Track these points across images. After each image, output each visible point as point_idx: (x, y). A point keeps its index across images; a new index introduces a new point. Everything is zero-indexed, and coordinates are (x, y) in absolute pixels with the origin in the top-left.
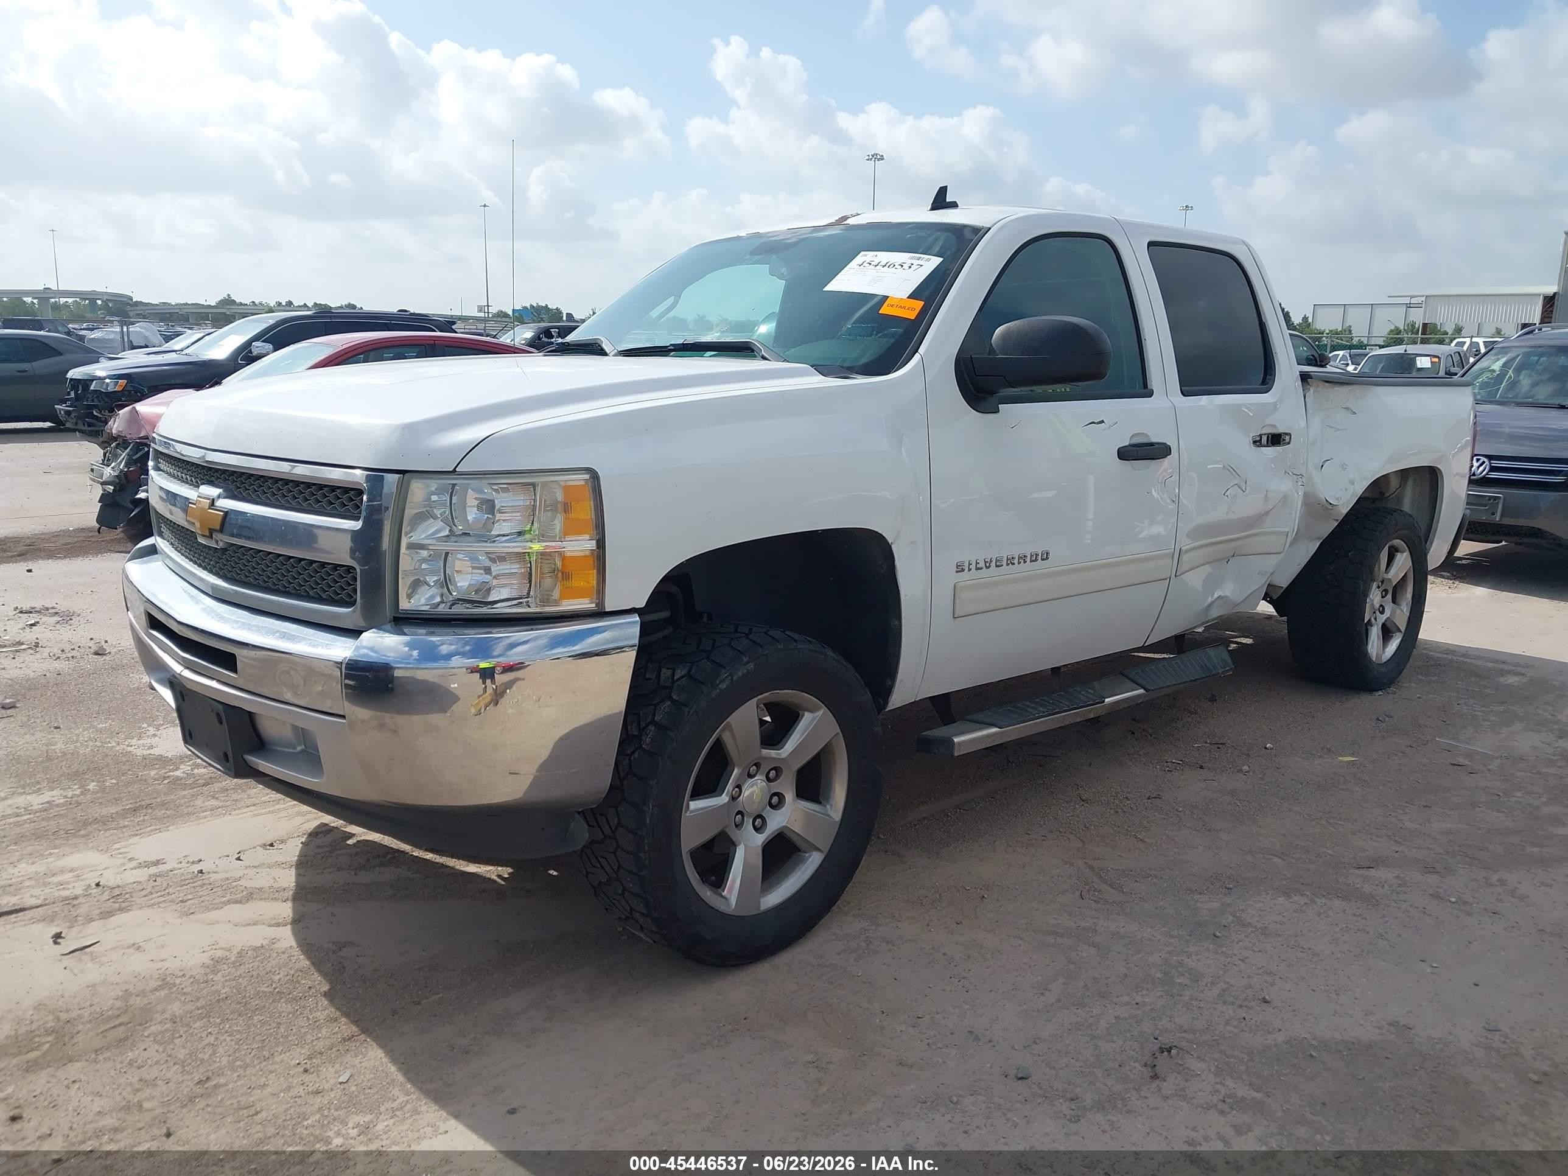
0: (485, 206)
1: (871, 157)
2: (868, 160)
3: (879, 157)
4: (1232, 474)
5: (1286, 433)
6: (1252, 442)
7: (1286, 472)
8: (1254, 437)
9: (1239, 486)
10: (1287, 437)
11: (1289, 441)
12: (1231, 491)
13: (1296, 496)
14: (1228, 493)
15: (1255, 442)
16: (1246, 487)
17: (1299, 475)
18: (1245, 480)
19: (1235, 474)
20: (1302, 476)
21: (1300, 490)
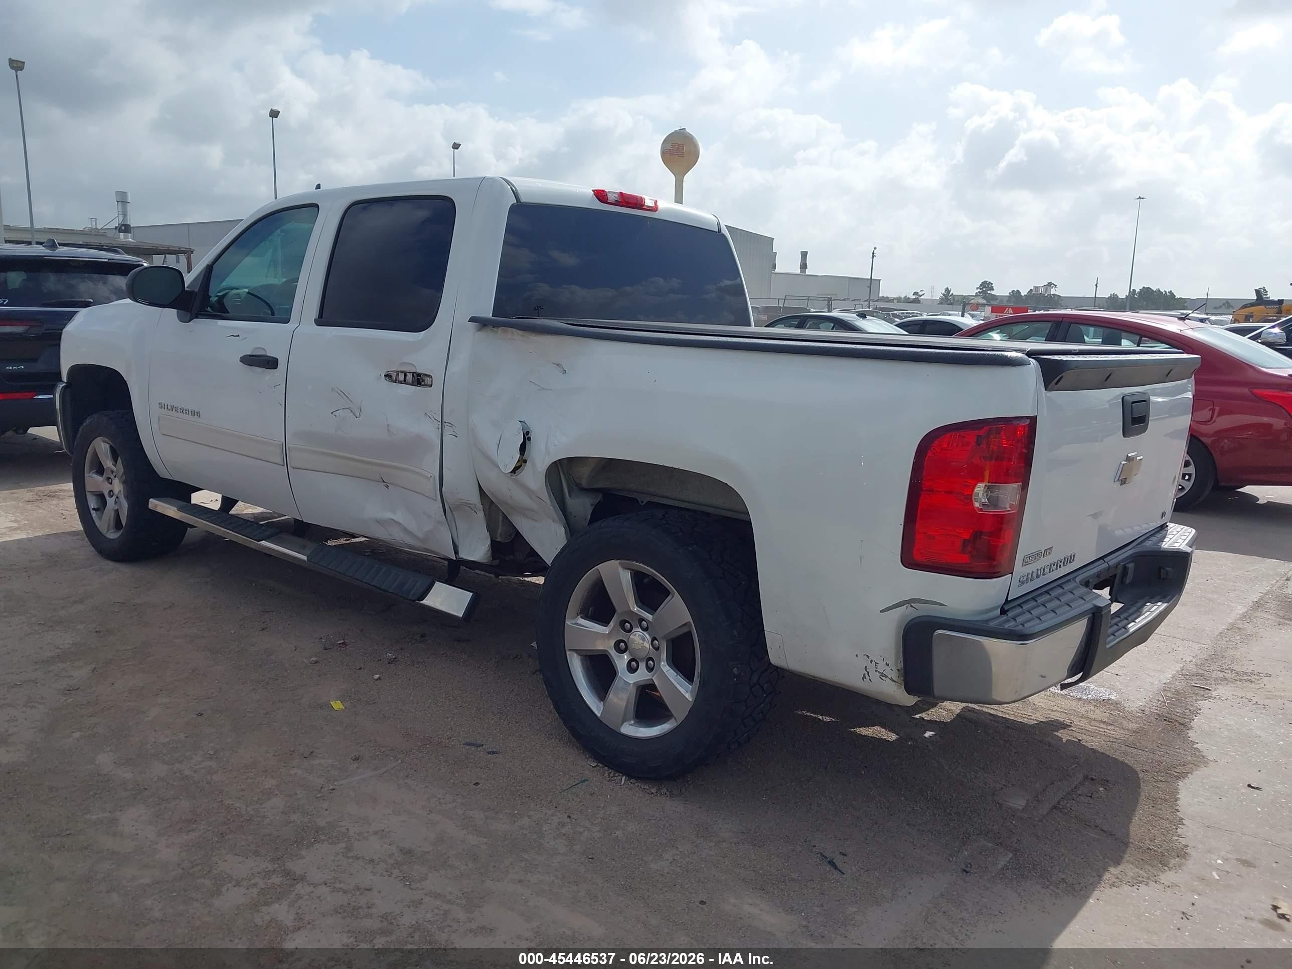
4: (343, 398)
5: (426, 375)
6: (383, 376)
7: (425, 415)
8: (387, 372)
9: (351, 411)
10: (428, 379)
11: (431, 383)
12: (341, 413)
13: (439, 443)
14: (337, 413)
15: (389, 377)
16: (360, 413)
17: (445, 422)
18: (360, 407)
19: (346, 398)
20: (451, 425)
21: (449, 438)
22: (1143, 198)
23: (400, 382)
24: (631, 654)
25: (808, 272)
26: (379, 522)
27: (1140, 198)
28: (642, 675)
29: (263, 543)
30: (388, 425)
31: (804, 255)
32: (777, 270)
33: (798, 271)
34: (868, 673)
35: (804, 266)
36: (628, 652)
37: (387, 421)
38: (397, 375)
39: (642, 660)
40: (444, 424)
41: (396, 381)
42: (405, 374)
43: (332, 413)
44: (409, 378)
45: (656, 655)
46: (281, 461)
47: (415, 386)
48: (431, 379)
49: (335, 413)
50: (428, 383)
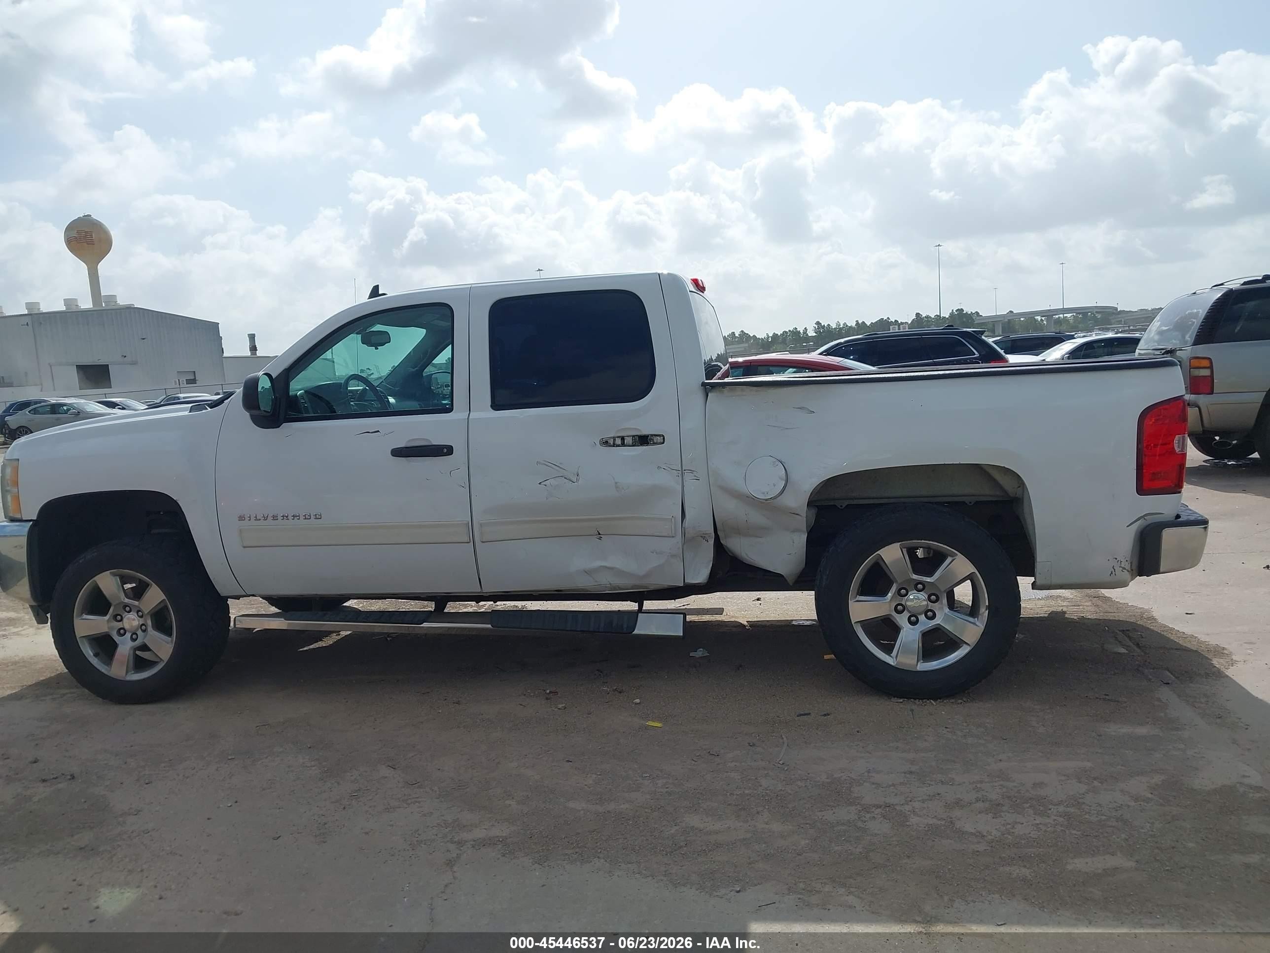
4: (553, 468)
5: (654, 435)
6: (598, 443)
7: (659, 467)
8: (602, 439)
9: (565, 478)
10: (658, 438)
11: (662, 441)
12: (552, 481)
13: (679, 488)
14: (547, 483)
15: (605, 443)
16: (578, 478)
17: (685, 470)
18: (576, 473)
19: (557, 468)
20: (692, 471)
21: (690, 483)
22: (542, 270)
23: (618, 446)
24: (909, 612)
25: (259, 353)
26: (587, 572)
27: (539, 270)
28: (925, 624)
29: (425, 625)
30: (616, 483)
31: (252, 337)
32: (225, 355)
33: (249, 354)
34: (1115, 569)
35: (253, 349)
36: (906, 611)
37: (614, 479)
38: (614, 440)
39: (920, 614)
40: (684, 472)
41: (614, 445)
42: (623, 438)
43: (540, 483)
44: (628, 441)
45: (935, 607)
46: (466, 539)
47: (639, 446)
48: (662, 438)
49: (544, 483)
50: (659, 441)
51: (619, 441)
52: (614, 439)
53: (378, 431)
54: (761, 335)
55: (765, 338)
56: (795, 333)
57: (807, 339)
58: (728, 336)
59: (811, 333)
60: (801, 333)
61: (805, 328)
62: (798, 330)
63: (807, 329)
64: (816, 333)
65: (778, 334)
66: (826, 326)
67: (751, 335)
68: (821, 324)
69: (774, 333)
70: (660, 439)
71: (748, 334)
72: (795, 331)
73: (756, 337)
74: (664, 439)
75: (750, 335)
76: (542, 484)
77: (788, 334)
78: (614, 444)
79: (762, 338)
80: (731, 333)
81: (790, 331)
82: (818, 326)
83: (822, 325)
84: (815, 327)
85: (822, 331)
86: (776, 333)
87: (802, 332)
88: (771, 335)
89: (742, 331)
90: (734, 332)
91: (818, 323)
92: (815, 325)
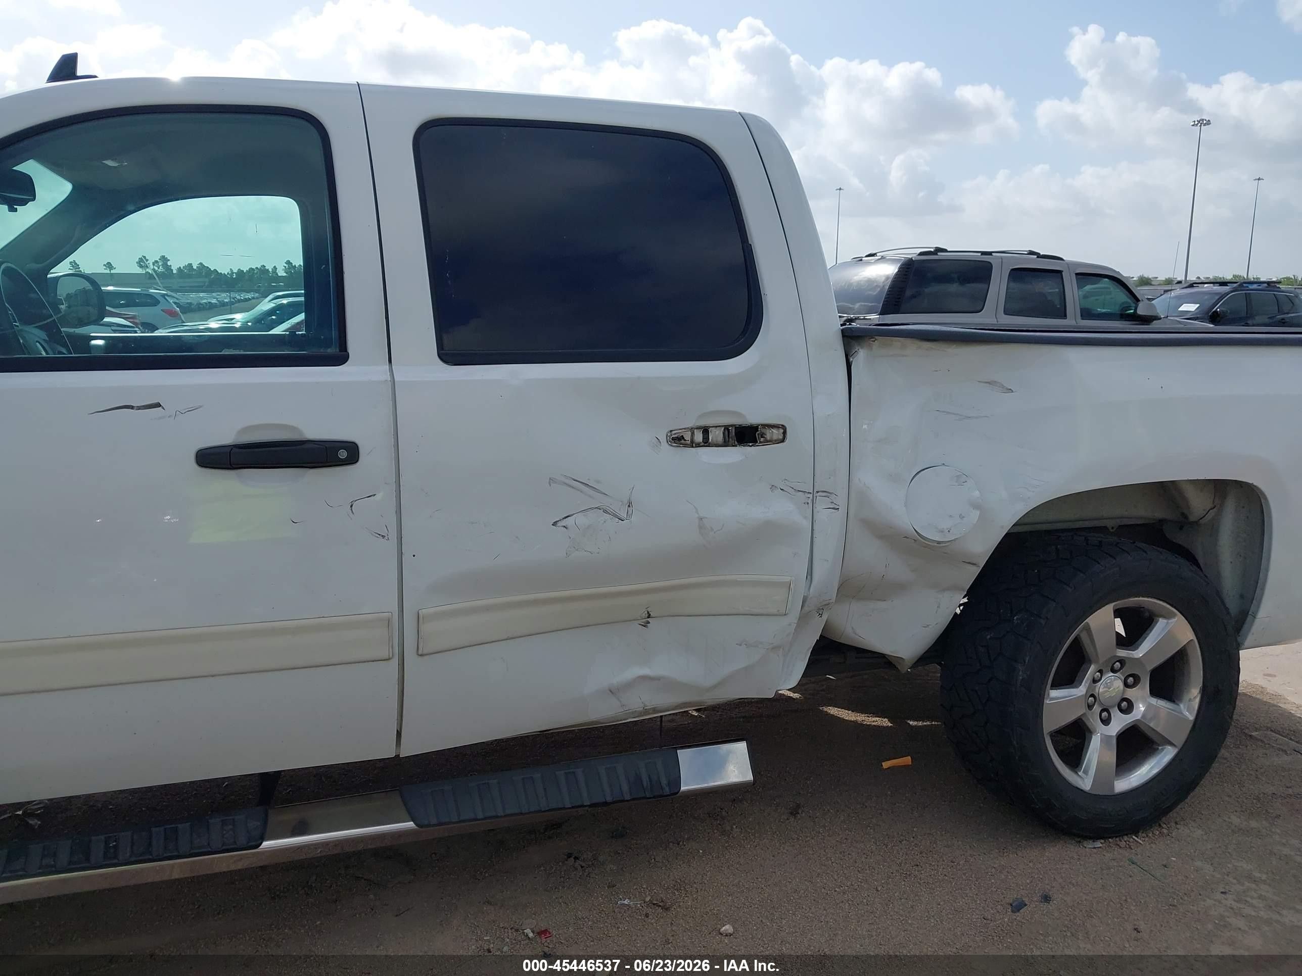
0: (840, 189)
1: (1196, 123)
2: (1193, 125)
3: (1205, 122)
4: (580, 491)
5: (769, 426)
6: (663, 439)
7: (773, 487)
8: (671, 431)
9: (605, 511)
10: (775, 431)
11: (781, 437)
12: (580, 519)
13: (807, 524)
14: (569, 522)
15: (677, 440)
16: (630, 512)
17: (818, 492)
18: (626, 501)
19: (591, 492)
20: (827, 493)
21: (823, 514)
23: (699, 446)
24: (1101, 705)
26: (612, 693)
28: (1120, 721)
30: (701, 519)
36: (1097, 704)
37: (697, 512)
38: (692, 433)
39: (1113, 707)
40: (816, 494)
41: (693, 444)
42: (706, 431)
43: (555, 524)
44: (716, 435)
45: (1131, 693)
46: (384, 653)
47: (736, 446)
48: (782, 431)
49: (564, 523)
50: (775, 437)
51: (699, 437)
52: (692, 430)
53: (158, 405)
54: (224, 270)
55: (228, 273)
56: (263, 270)
57: (277, 279)
58: (183, 267)
59: (281, 273)
60: (269, 272)
61: (275, 267)
62: (267, 268)
63: (277, 268)
64: (286, 273)
65: (243, 271)
66: (297, 266)
67: (212, 270)
68: (291, 263)
69: (239, 269)
70: (776, 434)
71: (208, 267)
72: (262, 268)
73: (217, 271)
74: (785, 433)
75: (210, 269)
76: (559, 524)
77: (255, 272)
78: (692, 441)
79: (224, 274)
80: (187, 264)
81: (257, 268)
82: (289, 266)
83: (293, 265)
84: (285, 267)
85: (292, 272)
86: (241, 269)
87: (270, 270)
88: (235, 271)
89: (201, 264)
90: (191, 264)
91: (288, 262)
92: (285, 265)
